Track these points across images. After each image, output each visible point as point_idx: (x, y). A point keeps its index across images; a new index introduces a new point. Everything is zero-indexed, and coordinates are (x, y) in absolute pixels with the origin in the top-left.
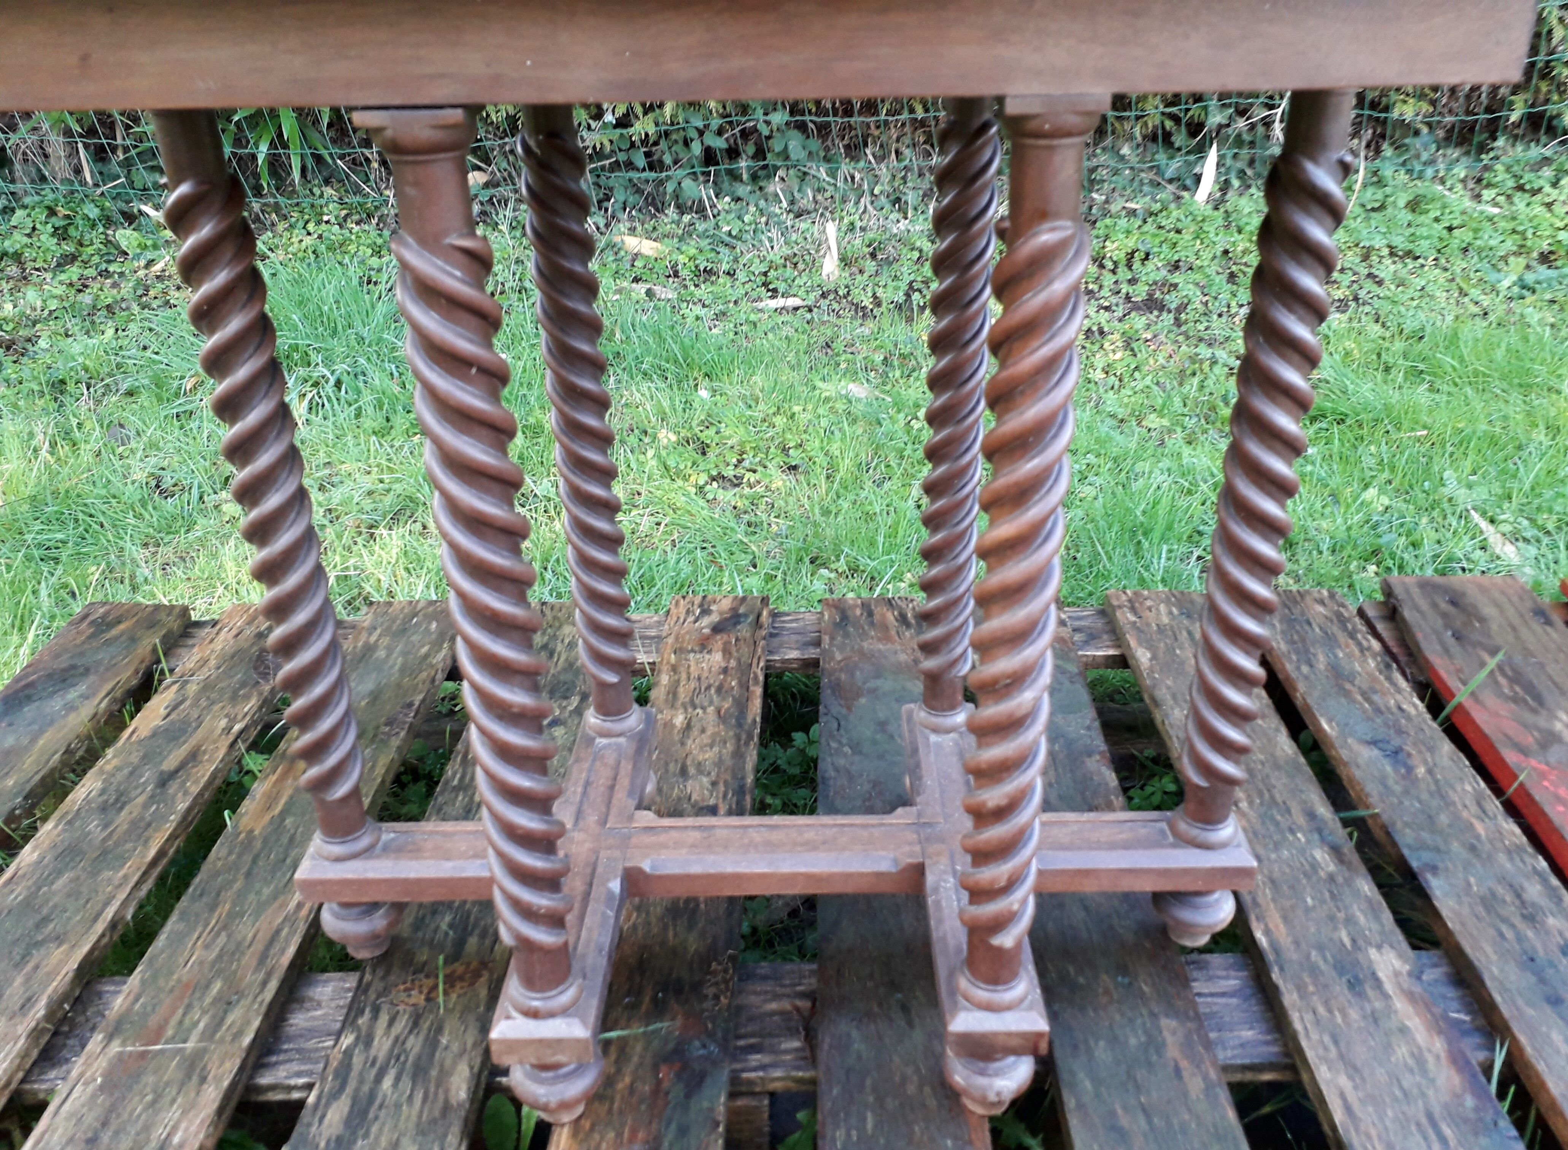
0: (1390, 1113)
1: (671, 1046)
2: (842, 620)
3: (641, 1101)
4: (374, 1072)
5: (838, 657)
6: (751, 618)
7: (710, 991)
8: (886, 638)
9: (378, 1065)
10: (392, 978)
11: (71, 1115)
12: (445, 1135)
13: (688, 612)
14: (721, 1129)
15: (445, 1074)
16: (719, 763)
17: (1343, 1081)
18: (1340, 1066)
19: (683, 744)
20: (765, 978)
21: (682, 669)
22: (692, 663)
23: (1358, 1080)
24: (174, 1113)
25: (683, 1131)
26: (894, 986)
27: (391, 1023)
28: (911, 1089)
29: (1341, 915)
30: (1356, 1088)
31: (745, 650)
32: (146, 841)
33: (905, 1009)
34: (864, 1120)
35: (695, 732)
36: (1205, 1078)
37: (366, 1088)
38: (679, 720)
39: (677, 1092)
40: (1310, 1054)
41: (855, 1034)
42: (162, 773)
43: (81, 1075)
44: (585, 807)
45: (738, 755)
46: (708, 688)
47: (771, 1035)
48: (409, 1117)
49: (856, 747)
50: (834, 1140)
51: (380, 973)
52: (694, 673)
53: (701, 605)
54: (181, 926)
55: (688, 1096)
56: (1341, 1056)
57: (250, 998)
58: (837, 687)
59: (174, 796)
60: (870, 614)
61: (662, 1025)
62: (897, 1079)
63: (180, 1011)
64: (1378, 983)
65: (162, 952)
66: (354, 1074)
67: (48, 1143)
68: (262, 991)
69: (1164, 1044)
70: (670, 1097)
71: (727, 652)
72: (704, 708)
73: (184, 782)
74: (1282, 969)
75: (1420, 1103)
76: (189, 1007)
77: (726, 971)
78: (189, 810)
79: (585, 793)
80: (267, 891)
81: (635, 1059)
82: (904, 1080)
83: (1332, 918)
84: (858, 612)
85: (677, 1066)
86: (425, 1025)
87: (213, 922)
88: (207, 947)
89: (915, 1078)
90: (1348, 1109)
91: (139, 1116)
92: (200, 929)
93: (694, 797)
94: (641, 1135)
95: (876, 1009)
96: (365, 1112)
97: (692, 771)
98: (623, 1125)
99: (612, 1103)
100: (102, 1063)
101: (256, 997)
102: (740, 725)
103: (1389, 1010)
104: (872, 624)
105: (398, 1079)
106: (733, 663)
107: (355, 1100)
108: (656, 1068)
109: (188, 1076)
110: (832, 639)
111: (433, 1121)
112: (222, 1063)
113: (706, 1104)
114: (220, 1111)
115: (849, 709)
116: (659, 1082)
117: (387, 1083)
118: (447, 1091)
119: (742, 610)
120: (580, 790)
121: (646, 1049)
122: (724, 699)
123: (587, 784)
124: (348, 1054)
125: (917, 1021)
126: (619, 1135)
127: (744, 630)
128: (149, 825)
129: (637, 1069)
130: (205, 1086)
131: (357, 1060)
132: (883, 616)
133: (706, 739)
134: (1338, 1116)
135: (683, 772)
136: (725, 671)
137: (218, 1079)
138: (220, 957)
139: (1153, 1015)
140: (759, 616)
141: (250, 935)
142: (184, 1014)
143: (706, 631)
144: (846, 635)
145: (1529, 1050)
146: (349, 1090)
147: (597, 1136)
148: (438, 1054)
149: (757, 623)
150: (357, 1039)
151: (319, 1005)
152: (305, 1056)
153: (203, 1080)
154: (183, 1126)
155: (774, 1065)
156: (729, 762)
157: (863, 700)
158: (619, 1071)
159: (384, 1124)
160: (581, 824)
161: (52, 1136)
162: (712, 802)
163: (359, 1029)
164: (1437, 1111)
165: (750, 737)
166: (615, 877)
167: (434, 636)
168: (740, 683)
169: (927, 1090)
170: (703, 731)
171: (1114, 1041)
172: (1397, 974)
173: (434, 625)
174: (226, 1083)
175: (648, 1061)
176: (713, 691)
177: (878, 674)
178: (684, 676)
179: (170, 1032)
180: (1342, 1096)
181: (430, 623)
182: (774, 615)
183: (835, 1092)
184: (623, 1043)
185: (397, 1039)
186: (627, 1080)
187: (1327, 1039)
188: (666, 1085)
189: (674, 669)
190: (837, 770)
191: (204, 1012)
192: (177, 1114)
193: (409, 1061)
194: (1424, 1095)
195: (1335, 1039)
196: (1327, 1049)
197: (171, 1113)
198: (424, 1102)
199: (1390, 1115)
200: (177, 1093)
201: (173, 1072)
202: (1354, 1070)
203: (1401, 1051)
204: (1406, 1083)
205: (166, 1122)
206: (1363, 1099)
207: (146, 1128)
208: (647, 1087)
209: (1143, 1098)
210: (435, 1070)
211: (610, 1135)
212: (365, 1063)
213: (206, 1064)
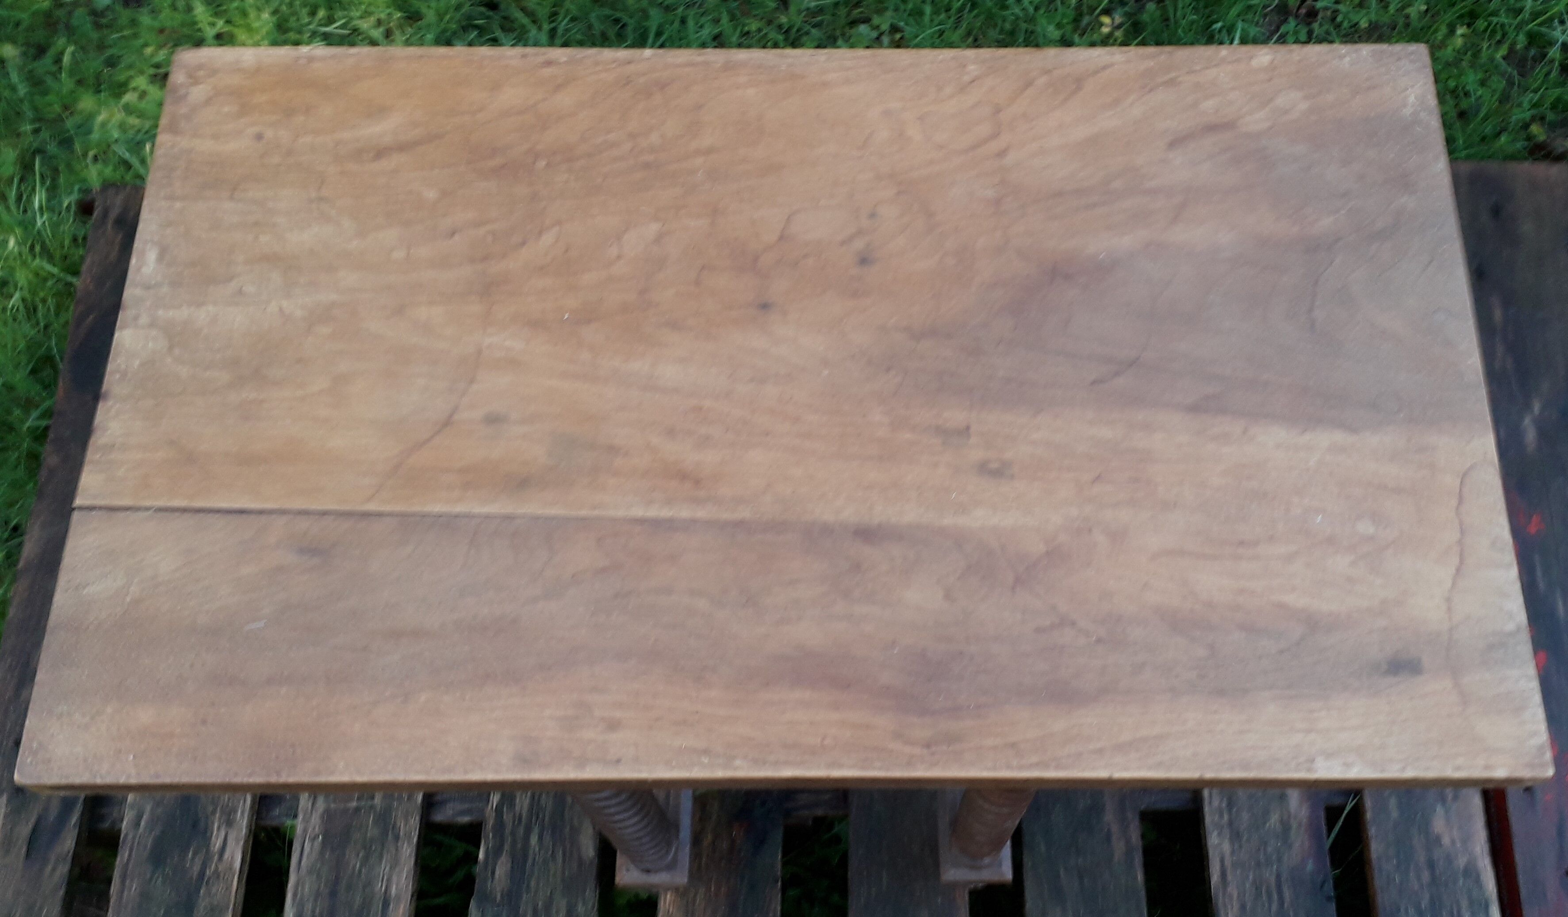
0: (1251, 876)
1: (740, 804)
3: (721, 859)
4: (521, 831)
9: (523, 824)
11: (310, 872)
12: (585, 891)
15: (574, 833)
17: (1226, 847)
18: (1227, 832)
23: (1236, 846)
24: (384, 867)
25: (753, 886)
30: (1233, 852)
36: (1128, 841)
37: (519, 846)
39: (746, 851)
40: (1208, 820)
43: (305, 831)
48: (555, 872)
55: (755, 852)
56: (1230, 823)
66: (508, 831)
67: (302, 894)
70: (742, 854)
75: (1275, 867)
81: (714, 817)
85: (745, 824)
90: (1223, 875)
91: (360, 871)
96: (523, 868)
98: (710, 880)
99: (700, 861)
100: (315, 820)
105: (541, 838)
107: (513, 856)
108: (729, 825)
109: (385, 833)
111: (573, 877)
112: (407, 822)
113: (767, 862)
114: (417, 864)
116: (733, 841)
117: (534, 840)
118: (579, 850)
121: (721, 808)
124: (499, 810)
126: (708, 889)
129: (716, 828)
130: (400, 843)
131: (507, 817)
134: (1215, 878)
137: (409, 837)
145: (1369, 815)
146: (507, 847)
147: (692, 892)
148: (566, 812)
150: (503, 796)
152: (463, 794)
153: (397, 837)
154: (395, 878)
158: (702, 829)
159: (539, 878)
161: (303, 888)
164: (1285, 877)
175: (723, 819)
180: (1222, 861)
188: (738, 843)
192: (387, 869)
193: (547, 819)
194: (1279, 860)
195: (1230, 805)
196: (1221, 816)
197: (383, 868)
198: (564, 861)
199: (1250, 879)
200: (382, 849)
201: (372, 831)
202: (1236, 837)
203: (1274, 819)
204: (1269, 849)
205: (381, 876)
206: (1234, 865)
207: (369, 884)
208: (725, 845)
209: (1080, 860)
210: (567, 830)
211: (702, 890)
212: (514, 822)
213: (395, 822)
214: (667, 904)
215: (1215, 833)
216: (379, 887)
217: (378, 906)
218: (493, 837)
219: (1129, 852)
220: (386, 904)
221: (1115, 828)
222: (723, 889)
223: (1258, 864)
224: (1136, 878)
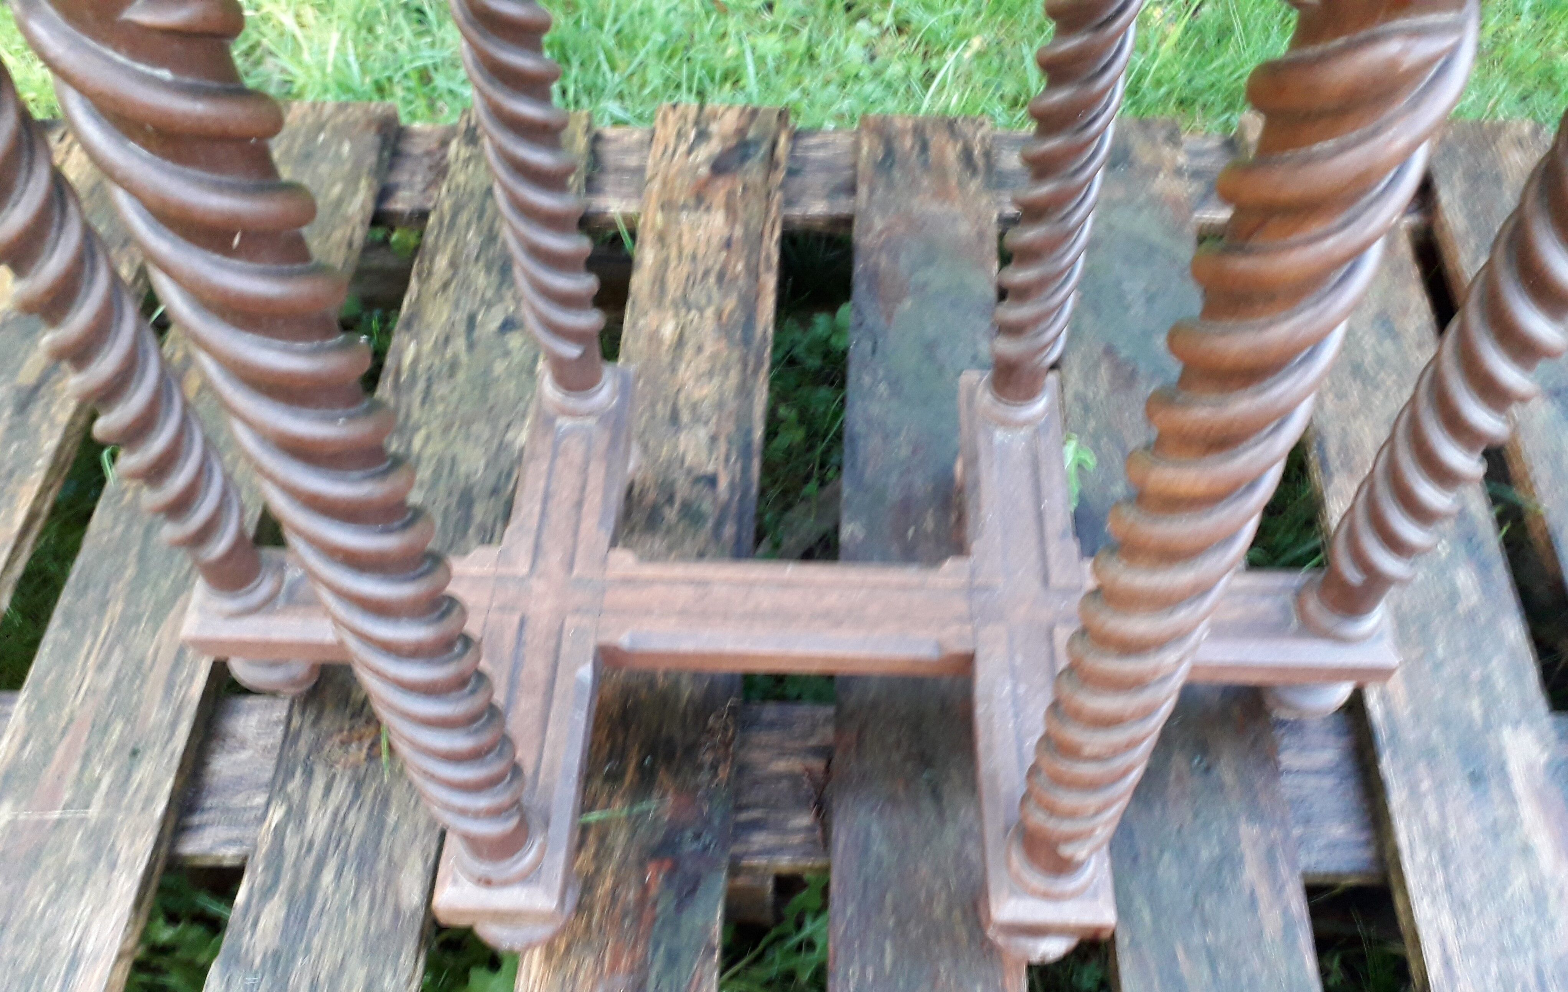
0: (1494, 969)
1: (659, 836)
2: (884, 159)
3: (624, 916)
4: (310, 862)
5: (879, 224)
6: (765, 148)
7: (708, 758)
8: (942, 193)
9: (314, 853)
10: (325, 724)
13: (680, 135)
14: (717, 956)
15: (393, 866)
16: (720, 405)
17: (1446, 922)
18: (1444, 899)
19: (674, 370)
20: (772, 725)
21: (672, 239)
22: (685, 228)
23: (1463, 923)
24: (84, 908)
25: (673, 959)
26: (925, 760)
27: (328, 789)
28: (939, 911)
29: (1476, 674)
30: (1458, 931)
31: (756, 207)
32: (12, 498)
33: (936, 794)
34: (882, 952)
35: (689, 351)
37: (302, 885)
38: (668, 330)
39: (666, 904)
41: (875, 828)
42: (19, 390)
44: (545, 536)
45: (744, 391)
46: (706, 274)
47: (775, 807)
48: (355, 926)
49: (895, 386)
50: (846, 979)
51: (310, 717)
52: (688, 251)
53: (697, 123)
54: (66, 635)
55: (680, 907)
56: (1448, 887)
57: (157, 749)
58: (874, 277)
59: (37, 431)
60: (924, 147)
61: (651, 805)
62: (923, 895)
63: (76, 766)
64: (1505, 780)
65: (48, 672)
68: (170, 739)
69: (1241, 861)
70: (659, 908)
71: (730, 209)
72: (701, 310)
73: (48, 405)
74: (1394, 754)
75: (1531, 956)
76: (87, 757)
77: (726, 729)
78: (60, 448)
79: (543, 514)
80: (166, 585)
81: (618, 854)
82: (930, 899)
83: (1464, 677)
84: (908, 142)
85: (667, 864)
86: (369, 794)
87: (105, 629)
88: (101, 668)
89: (943, 896)
90: (1447, 963)
91: (44, 911)
92: (88, 643)
93: (689, 459)
94: (624, 962)
95: (901, 793)
96: (305, 919)
97: (685, 417)
98: (603, 948)
99: (590, 917)
101: (164, 748)
102: (747, 341)
103: (1514, 821)
104: (926, 165)
105: (339, 874)
106: (738, 232)
107: (291, 902)
108: (642, 864)
109: (95, 859)
110: (872, 192)
111: (382, 936)
112: (132, 843)
113: (699, 922)
114: (138, 904)
115: (889, 317)
116: (645, 888)
117: (328, 877)
118: (397, 894)
119: (751, 134)
120: (537, 508)
121: (630, 840)
122: (725, 296)
123: (546, 498)
124: (279, 832)
125: (948, 813)
126: (599, 961)
127: (754, 171)
128: (11, 474)
129: (619, 869)
130: (116, 873)
131: (291, 843)
132: (942, 151)
133: (702, 363)
135: (674, 418)
136: (728, 244)
137: (131, 864)
138: (117, 683)
139: (1233, 819)
140: (774, 145)
141: (151, 651)
142: (83, 768)
143: (704, 171)
144: (890, 186)
146: (283, 886)
147: (573, 963)
148: (384, 841)
149: (771, 162)
150: (288, 813)
151: (243, 745)
152: (232, 816)
153: (113, 866)
154: (96, 927)
155: (780, 850)
156: (732, 405)
157: (907, 304)
158: (598, 870)
159: (327, 935)
160: (541, 565)
162: (710, 468)
163: (288, 798)
164: (1549, 970)
165: (759, 364)
166: (585, 662)
167: (348, 166)
168: (747, 265)
169: (957, 914)
170: (700, 349)
171: (1182, 852)
172: (1530, 767)
173: (346, 148)
174: (140, 870)
175: (632, 857)
176: (712, 280)
177: (930, 257)
178: (674, 253)
179: (67, 796)
180: (1443, 942)
181: (340, 144)
182: (796, 136)
183: (850, 910)
184: (603, 831)
185: (335, 814)
186: (608, 883)
187: (1435, 858)
188: (653, 892)
189: (662, 238)
190: (868, 421)
191: (106, 766)
192: (89, 910)
193: (352, 848)
194: (1537, 945)
195: (1445, 860)
196: (1432, 875)
197: (82, 908)
198: (371, 909)
199: (1493, 974)
200: (85, 883)
201: (76, 853)
202: (1460, 907)
203: (1519, 882)
204: (1517, 930)
205: (76, 921)
206: (1465, 951)
207: (52, 932)
208: (631, 895)
209: (1209, 938)
210: (382, 864)
211: (589, 962)
212: (300, 848)
213: (113, 845)
214: (531, 979)
215: (1426, 901)
216: (67, 939)
217: (59, 968)
218: (263, 870)
219: (1288, 927)
220: (74, 964)
221: (1263, 892)
222: (624, 961)
223: (1503, 950)
224: (1302, 965)
